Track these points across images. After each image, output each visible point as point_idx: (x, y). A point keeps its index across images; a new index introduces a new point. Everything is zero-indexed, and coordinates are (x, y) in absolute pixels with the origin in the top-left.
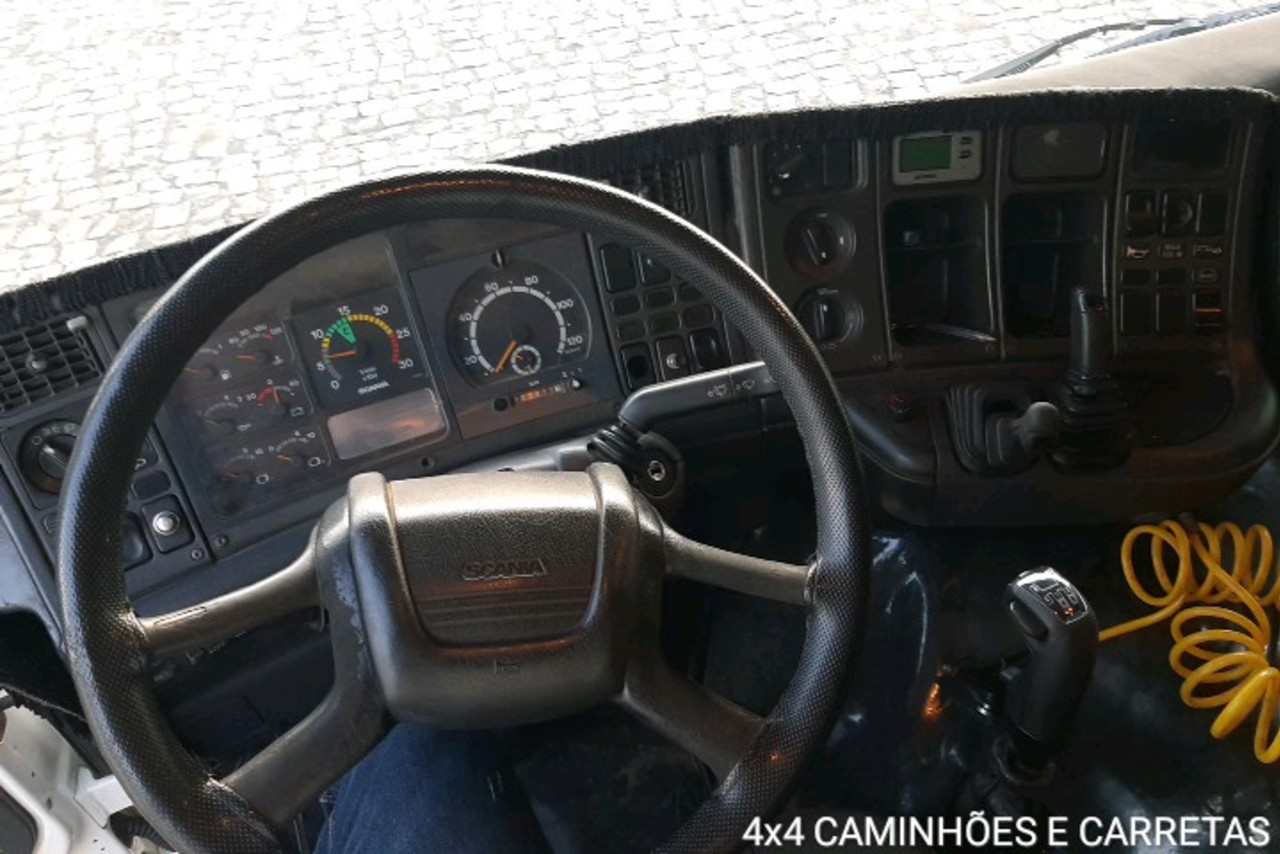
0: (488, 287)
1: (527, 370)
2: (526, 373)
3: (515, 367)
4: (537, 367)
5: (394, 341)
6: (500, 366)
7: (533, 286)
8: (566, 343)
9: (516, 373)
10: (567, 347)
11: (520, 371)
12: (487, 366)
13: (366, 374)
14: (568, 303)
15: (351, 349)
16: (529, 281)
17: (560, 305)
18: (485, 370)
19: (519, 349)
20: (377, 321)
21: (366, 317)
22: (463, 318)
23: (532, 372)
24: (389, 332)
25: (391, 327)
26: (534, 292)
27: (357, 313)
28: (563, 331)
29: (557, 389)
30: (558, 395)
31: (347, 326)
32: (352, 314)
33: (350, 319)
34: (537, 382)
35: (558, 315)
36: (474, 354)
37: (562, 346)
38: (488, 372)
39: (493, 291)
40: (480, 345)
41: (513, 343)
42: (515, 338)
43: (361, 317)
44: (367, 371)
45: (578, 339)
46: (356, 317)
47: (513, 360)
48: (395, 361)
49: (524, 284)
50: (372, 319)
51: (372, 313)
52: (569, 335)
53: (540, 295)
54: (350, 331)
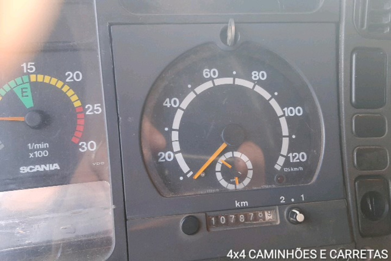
0: (206, 73)
1: (234, 183)
2: (231, 187)
3: (219, 176)
4: (247, 181)
5: (80, 116)
6: (200, 172)
7: (259, 83)
8: (287, 158)
9: (220, 185)
10: (287, 163)
11: (224, 183)
12: (185, 168)
13: (33, 151)
14: (297, 111)
15: (24, 115)
16: (256, 75)
17: (287, 111)
18: (181, 172)
19: (229, 155)
20: (65, 88)
21: (54, 81)
22: (168, 103)
23: (240, 187)
24: (77, 104)
25: (80, 99)
26: (259, 90)
27: (44, 74)
28: (286, 142)
29: (268, 216)
30: (271, 226)
31: (28, 85)
32: (37, 73)
33: (33, 78)
34: (245, 203)
35: (283, 122)
36: (172, 150)
37: (281, 161)
38: (185, 175)
39: (211, 79)
40: (181, 140)
41: (223, 146)
42: (227, 140)
43: (47, 79)
44: (38, 146)
45: (301, 157)
46: (40, 78)
47: (218, 167)
48: (74, 140)
49: (249, 78)
50: (60, 84)
51: (62, 78)
52: (291, 149)
53: (266, 95)
54: (29, 93)
